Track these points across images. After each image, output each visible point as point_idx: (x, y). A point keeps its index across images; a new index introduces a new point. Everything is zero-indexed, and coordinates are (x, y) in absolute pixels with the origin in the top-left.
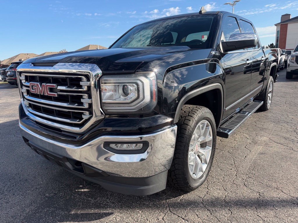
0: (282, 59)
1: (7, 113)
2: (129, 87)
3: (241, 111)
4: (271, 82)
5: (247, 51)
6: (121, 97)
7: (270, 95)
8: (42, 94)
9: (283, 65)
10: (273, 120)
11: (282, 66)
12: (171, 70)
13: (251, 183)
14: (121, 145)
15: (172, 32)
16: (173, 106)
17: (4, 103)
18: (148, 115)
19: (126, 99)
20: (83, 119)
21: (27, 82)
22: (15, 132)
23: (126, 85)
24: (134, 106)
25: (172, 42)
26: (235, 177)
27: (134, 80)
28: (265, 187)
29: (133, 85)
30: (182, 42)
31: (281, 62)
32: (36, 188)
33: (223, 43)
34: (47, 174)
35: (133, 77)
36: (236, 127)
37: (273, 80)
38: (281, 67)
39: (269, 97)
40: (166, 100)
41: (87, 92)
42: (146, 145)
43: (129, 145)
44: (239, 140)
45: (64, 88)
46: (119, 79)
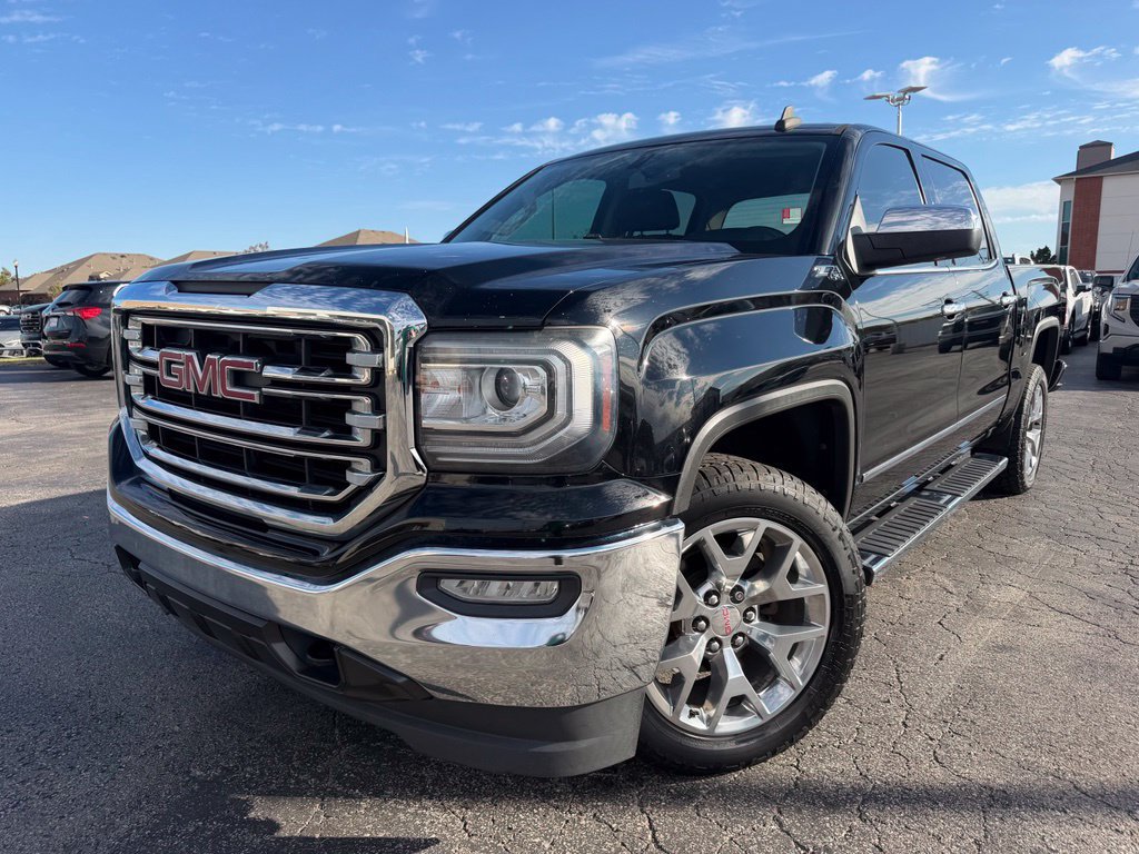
0: (1080, 304)
1: (42, 470)
2: (520, 375)
3: (921, 487)
4: (1039, 388)
5: (947, 269)
6: (490, 411)
7: (1033, 435)
8: (204, 392)
9: (1086, 329)
10: (1044, 529)
11: (1083, 333)
12: (670, 325)
13: (959, 752)
14: (481, 586)
15: (674, 193)
16: (672, 456)
17: (31, 434)
18: (583, 478)
19: (505, 419)
20: (348, 484)
21: (147, 348)
22: (76, 543)
23: (511, 371)
24: (534, 443)
25: (673, 228)
26: (900, 729)
27: (539, 352)
28: (1014, 769)
29: (534, 370)
30: (711, 231)
31: (1077, 318)
32: (157, 747)
33: (859, 238)
34: (196, 696)
35: (534, 341)
36: (903, 547)
37: (1045, 379)
38: (1077, 336)
39: (1030, 441)
40: (646, 429)
41: (369, 390)
42: (570, 587)
43: (508, 586)
44: (917, 596)
45: (287, 374)
46: (483, 346)
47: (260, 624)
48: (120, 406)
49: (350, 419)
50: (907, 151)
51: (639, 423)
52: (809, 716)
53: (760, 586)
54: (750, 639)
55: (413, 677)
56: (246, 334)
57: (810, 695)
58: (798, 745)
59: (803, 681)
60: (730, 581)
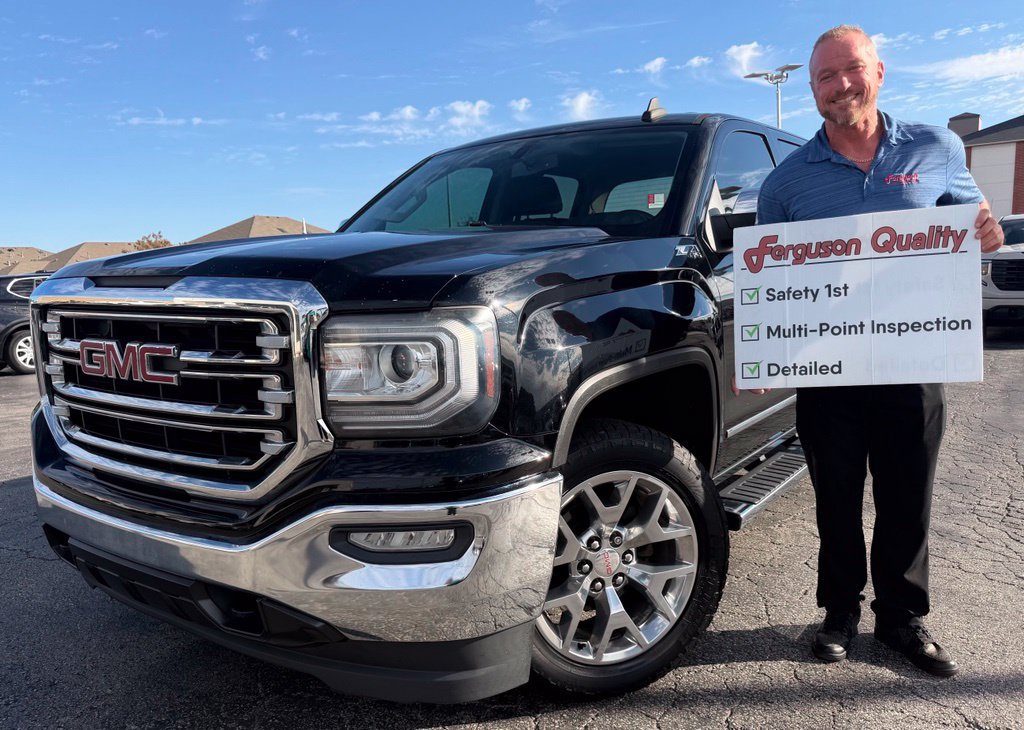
2: (413, 351)
3: (788, 442)
6: (389, 384)
8: (126, 378)
13: (816, 670)
14: (387, 538)
15: (556, 178)
18: (471, 439)
19: (401, 390)
20: (262, 454)
21: (66, 340)
23: (405, 347)
24: (428, 410)
26: (766, 654)
27: (429, 330)
28: (861, 680)
29: (425, 346)
32: (92, 708)
33: (717, 219)
35: (425, 321)
36: (769, 496)
40: (527, 396)
41: (278, 369)
42: (464, 533)
43: (411, 536)
44: (787, 541)
45: (202, 358)
46: (380, 327)
47: (187, 584)
48: (41, 394)
49: (262, 395)
50: (763, 137)
51: (519, 389)
52: (683, 643)
53: (636, 531)
54: (629, 578)
55: (330, 621)
56: (162, 323)
57: (683, 625)
58: (677, 672)
59: (677, 613)
60: (608, 528)
